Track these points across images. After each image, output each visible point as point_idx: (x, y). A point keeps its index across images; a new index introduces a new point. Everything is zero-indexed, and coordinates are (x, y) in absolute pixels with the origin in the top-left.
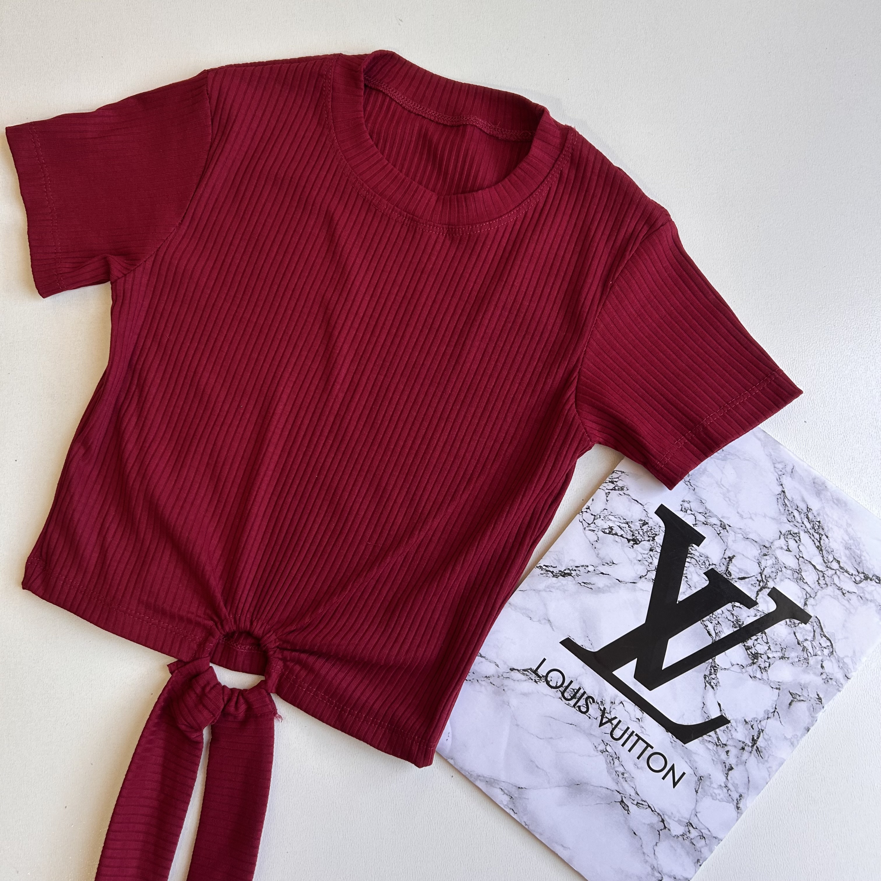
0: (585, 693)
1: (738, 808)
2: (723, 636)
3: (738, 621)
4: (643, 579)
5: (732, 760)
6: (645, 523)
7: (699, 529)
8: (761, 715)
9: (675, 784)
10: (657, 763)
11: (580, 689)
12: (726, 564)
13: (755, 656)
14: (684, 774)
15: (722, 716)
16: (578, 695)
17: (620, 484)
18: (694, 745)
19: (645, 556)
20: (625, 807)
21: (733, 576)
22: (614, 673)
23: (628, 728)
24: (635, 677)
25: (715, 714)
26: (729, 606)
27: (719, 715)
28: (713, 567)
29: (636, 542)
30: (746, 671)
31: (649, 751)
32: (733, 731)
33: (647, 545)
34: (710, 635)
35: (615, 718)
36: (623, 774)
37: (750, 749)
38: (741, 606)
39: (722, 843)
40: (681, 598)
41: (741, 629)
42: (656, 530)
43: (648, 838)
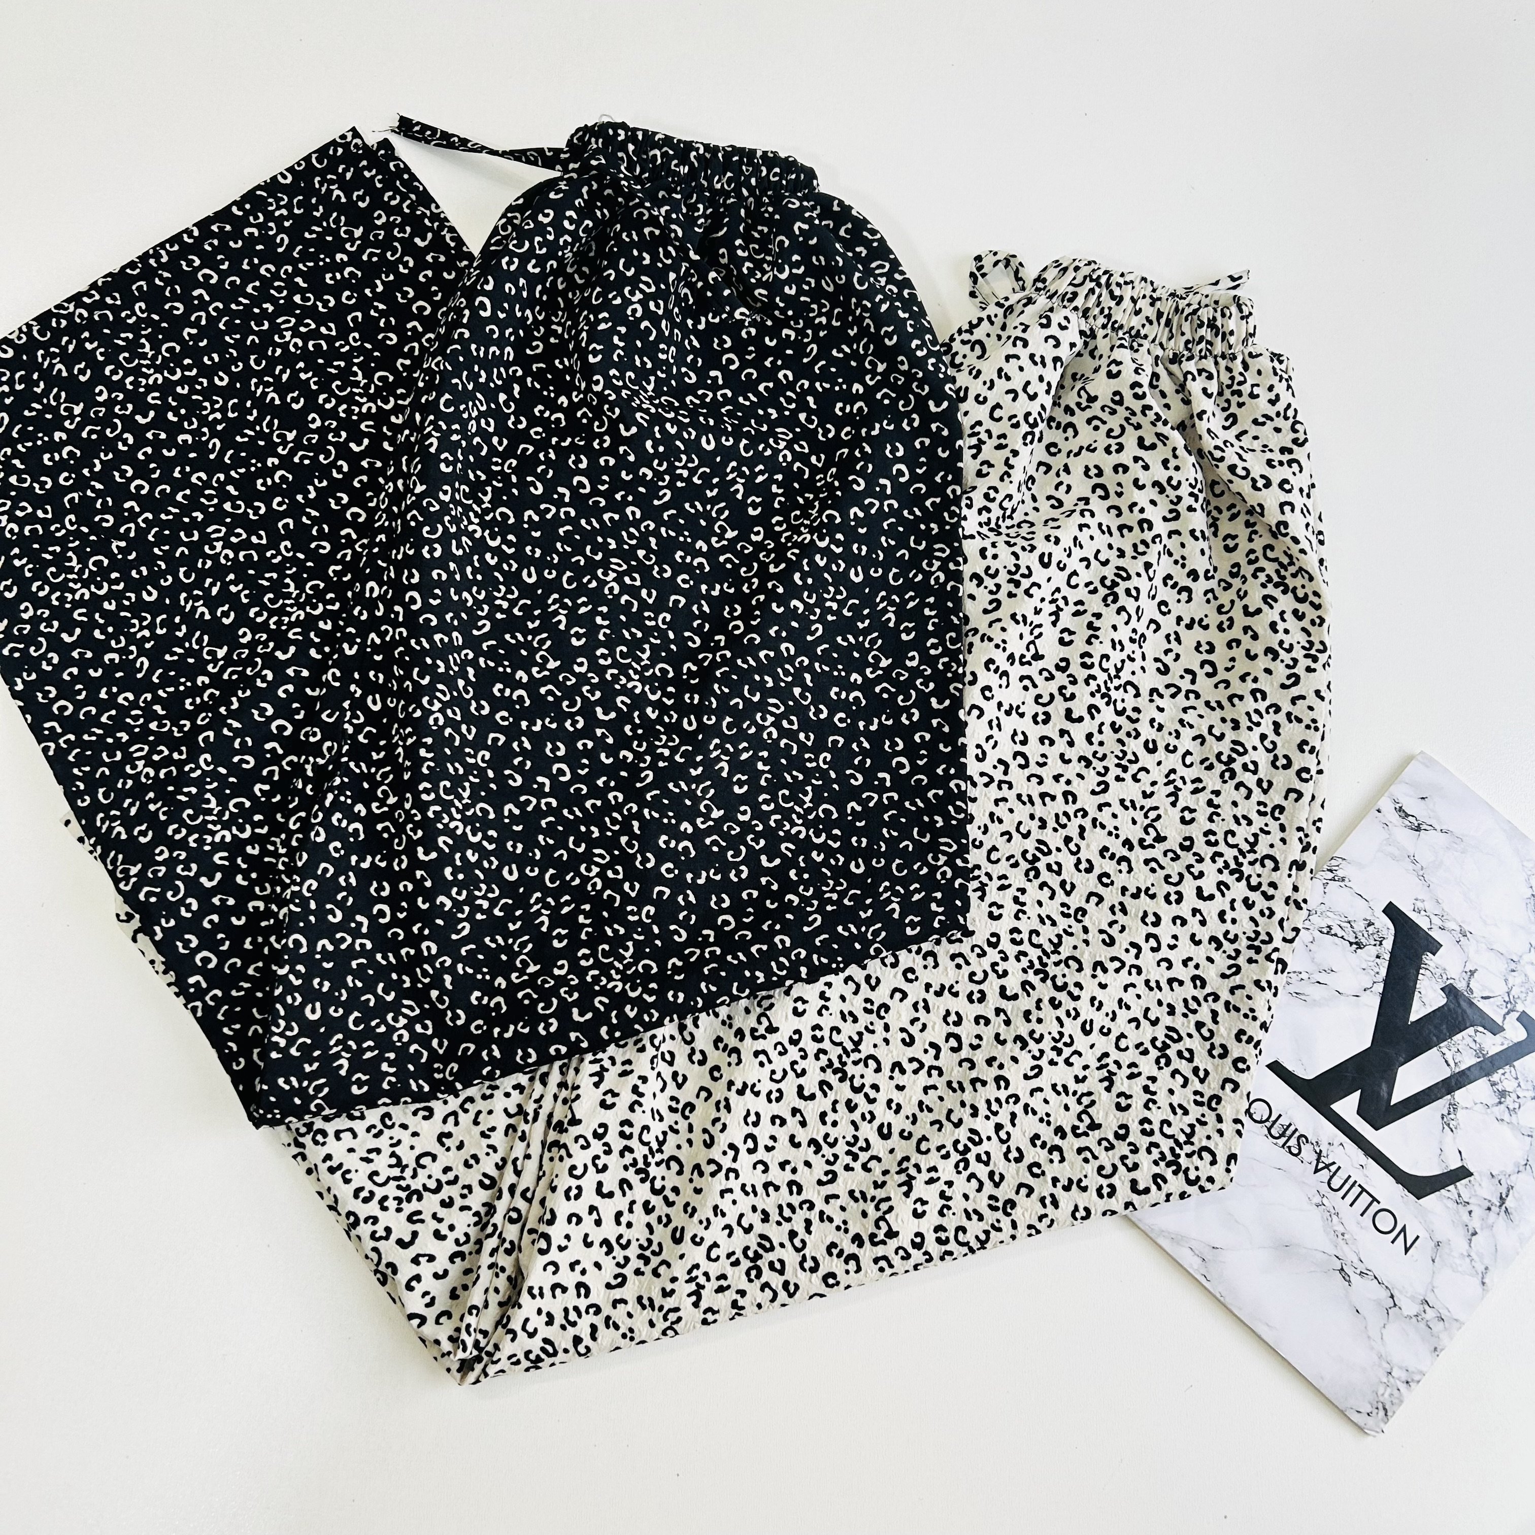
0: (1296, 1130)
1: (1483, 1284)
2: (1463, 1067)
3: (1481, 1049)
4: (1367, 992)
5: (1475, 1223)
6: (1370, 924)
7: (1435, 934)
8: (1510, 1169)
9: (1407, 1250)
10: (1385, 1222)
11: (1290, 1125)
12: (1467, 979)
13: (1503, 1094)
14: (1418, 1237)
15: (1463, 1167)
16: (1288, 1133)
17: (1340, 873)
18: (1430, 1200)
19: (1370, 964)
20: (1346, 1278)
21: (1475, 995)
22: (1334, 1106)
23: (1349, 1177)
24: (1358, 1113)
25: (1455, 1164)
26: (1471, 1031)
27: (1459, 1165)
28: (1452, 982)
29: (1359, 945)
30: (1492, 1113)
31: (1375, 1207)
32: (1477, 1186)
33: (1372, 950)
34: (1448, 1065)
35: (1334, 1163)
36: (1343, 1235)
37: (1498, 1209)
39: (1464, 1328)
40: (1413, 1017)
41: (1485, 1059)
42: (1384, 933)
43: (1374, 1318)
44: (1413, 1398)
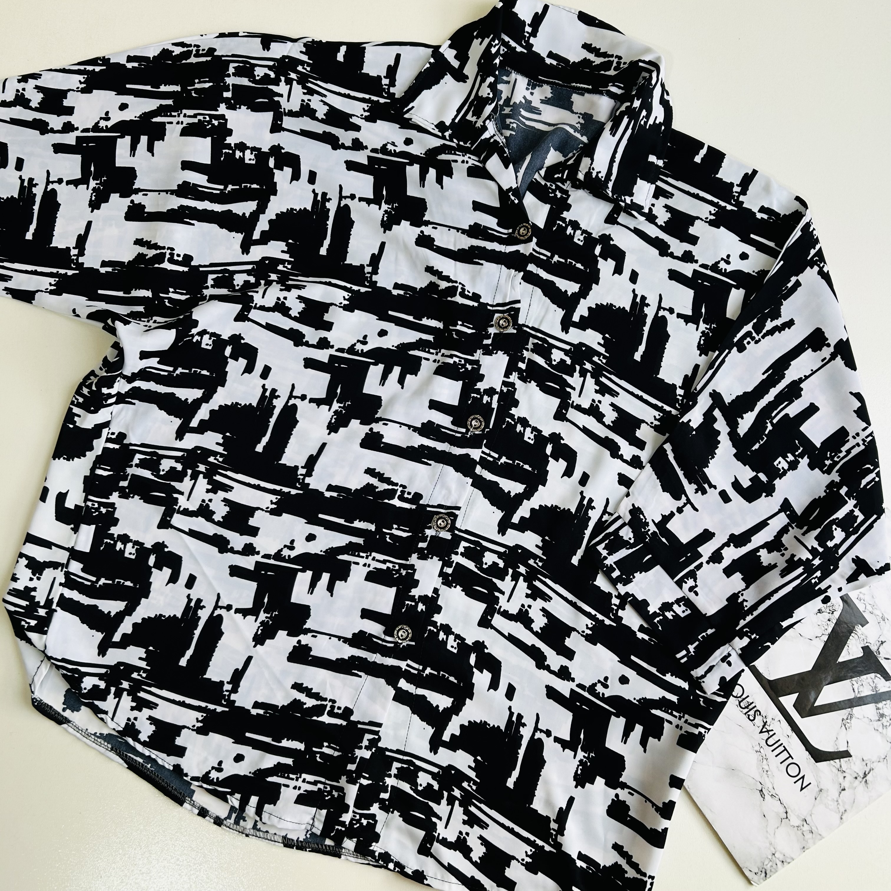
0: (755, 706)
1: (841, 818)
2: (863, 695)
3: (876, 687)
4: (818, 638)
5: (846, 784)
7: (867, 615)
8: (874, 759)
9: (802, 789)
10: (793, 770)
11: (753, 703)
12: (878, 645)
13: (882, 716)
14: (810, 783)
15: (847, 751)
16: (750, 707)
18: (823, 765)
19: (824, 623)
20: (763, 796)
21: (880, 655)
22: (780, 699)
23: (779, 740)
24: (794, 706)
25: (842, 748)
26: (873, 675)
27: (845, 749)
28: (868, 644)
29: (820, 611)
30: (873, 725)
31: (790, 761)
32: (852, 764)
33: (826, 616)
34: (854, 691)
35: (772, 730)
36: (767, 771)
37: (861, 779)
38: (881, 678)
39: (823, 840)
40: (842, 659)
41: (876, 693)
42: (836, 607)
43: (773, 821)
44: (783, 870)
